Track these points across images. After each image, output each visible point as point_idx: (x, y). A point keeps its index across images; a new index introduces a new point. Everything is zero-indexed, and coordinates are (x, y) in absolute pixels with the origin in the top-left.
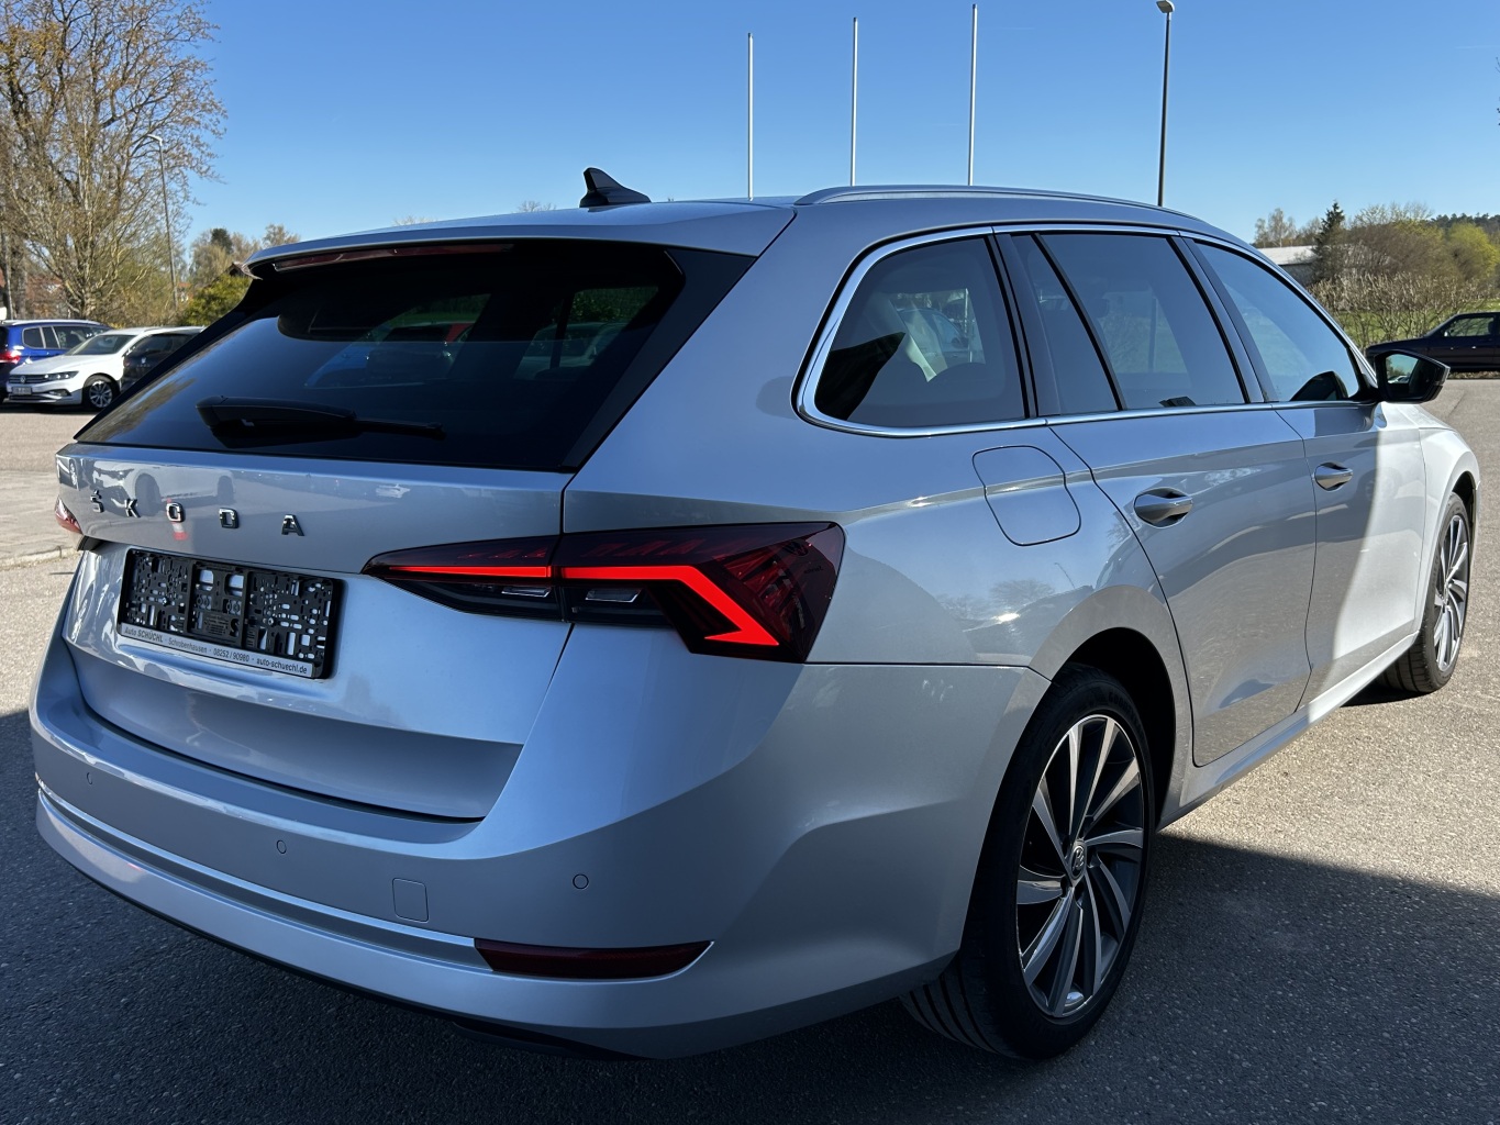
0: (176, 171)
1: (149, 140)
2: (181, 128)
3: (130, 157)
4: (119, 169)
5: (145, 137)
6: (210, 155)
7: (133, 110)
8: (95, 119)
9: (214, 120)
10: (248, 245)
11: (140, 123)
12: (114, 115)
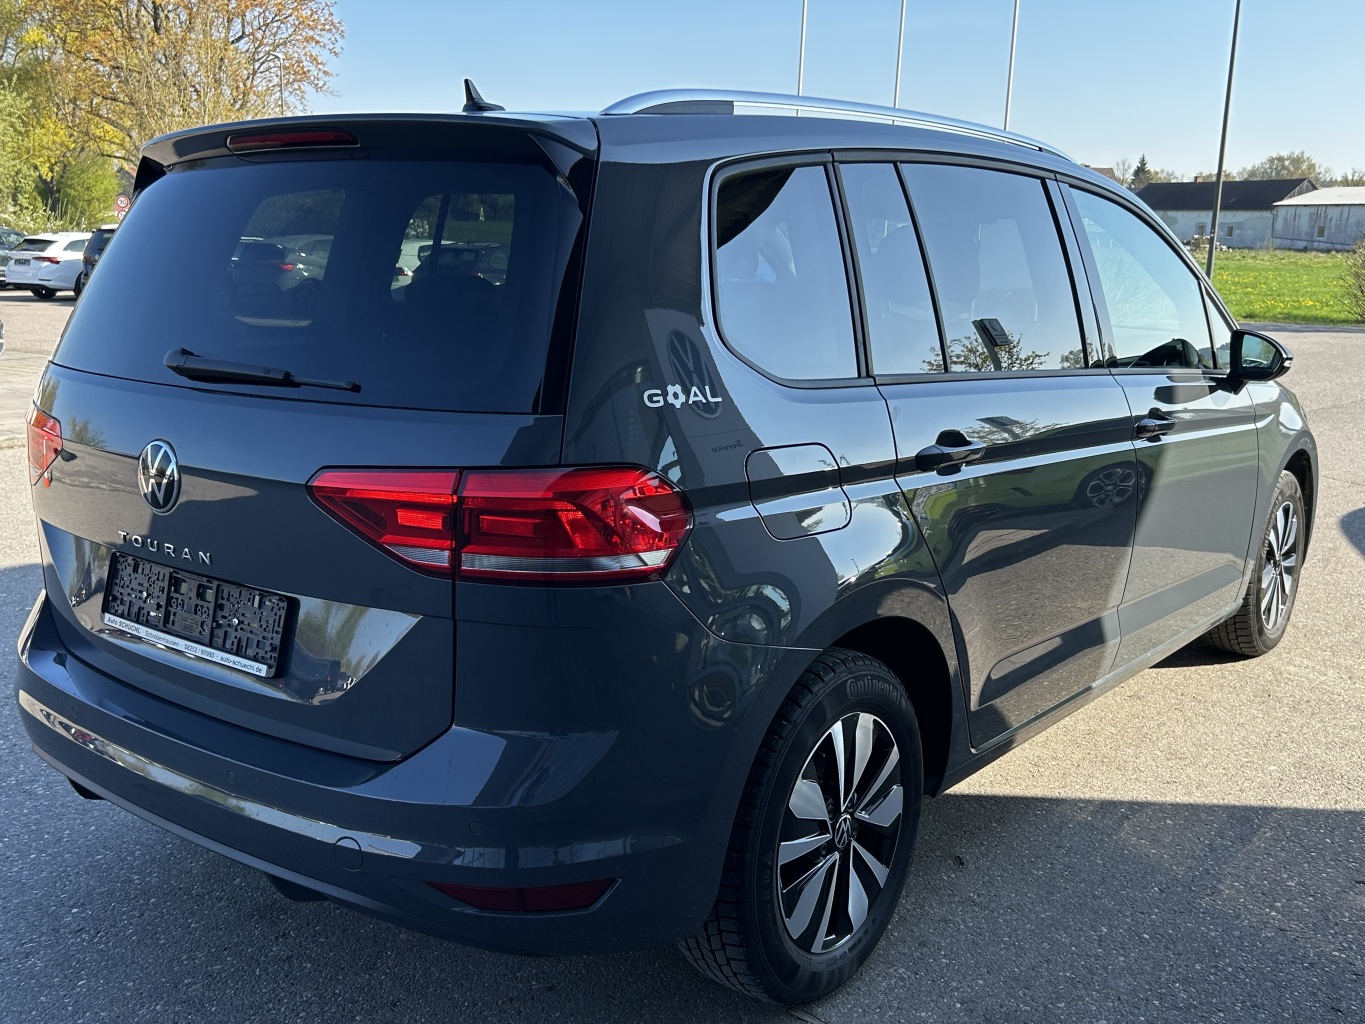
0: (296, 86)
1: (271, 57)
3: (255, 72)
5: (268, 53)
6: (325, 73)
7: (260, 29)
8: (227, 37)
9: (333, 39)
11: (265, 41)
12: (244, 33)
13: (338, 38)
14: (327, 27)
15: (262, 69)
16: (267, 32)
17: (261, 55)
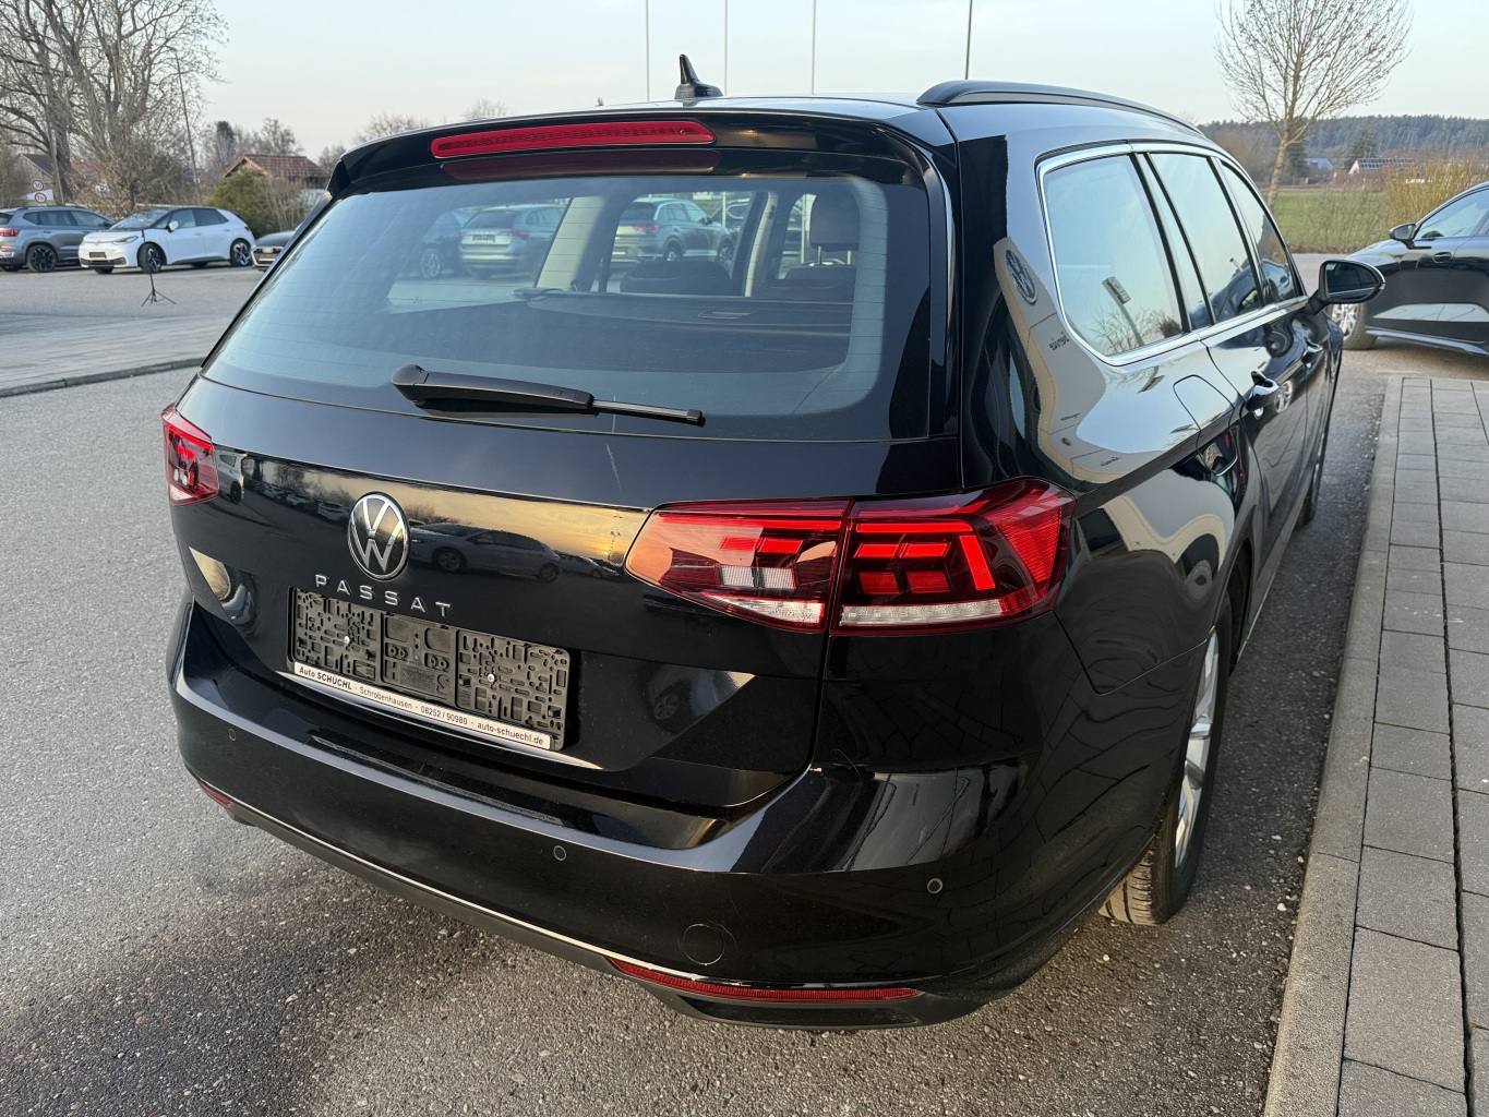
0: (189, 75)
1: (165, 49)
2: (191, 38)
3: (151, 62)
4: (143, 75)
5: (162, 47)
6: (216, 61)
7: (150, 23)
8: (119, 31)
9: (218, 31)
10: (248, 135)
11: (157, 35)
12: (135, 26)
13: (224, 30)
14: (213, 21)
15: (155, 62)
16: (158, 27)
17: (154, 48)
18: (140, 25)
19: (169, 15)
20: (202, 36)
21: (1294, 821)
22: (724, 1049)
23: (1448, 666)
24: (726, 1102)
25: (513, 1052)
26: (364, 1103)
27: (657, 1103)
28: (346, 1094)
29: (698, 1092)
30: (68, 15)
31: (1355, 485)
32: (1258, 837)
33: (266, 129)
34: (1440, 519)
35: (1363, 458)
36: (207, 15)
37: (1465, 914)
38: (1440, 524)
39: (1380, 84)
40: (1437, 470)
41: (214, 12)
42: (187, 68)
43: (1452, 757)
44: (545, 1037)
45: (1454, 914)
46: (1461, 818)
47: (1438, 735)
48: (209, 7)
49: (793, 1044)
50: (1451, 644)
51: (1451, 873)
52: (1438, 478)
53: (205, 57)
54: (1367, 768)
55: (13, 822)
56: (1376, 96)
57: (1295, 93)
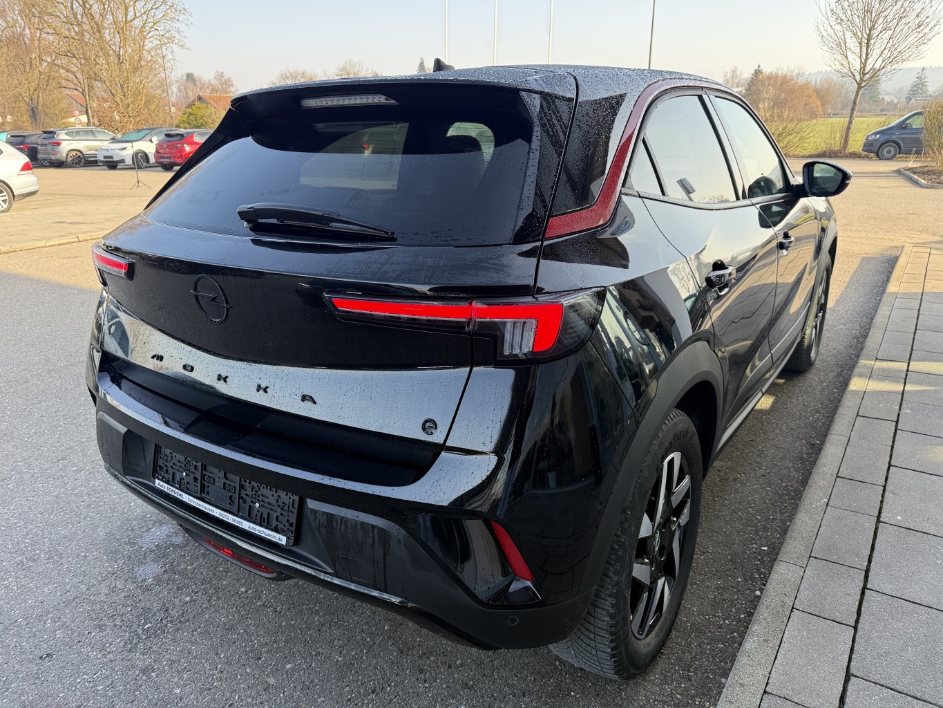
0: (168, 45)
2: (169, 22)
4: (140, 46)
5: (152, 27)
6: (185, 37)
8: (126, 18)
9: (186, 18)
10: (205, 81)
11: (149, 20)
12: (135, 15)
13: (189, 17)
14: (183, 12)
15: (147, 37)
16: (149, 16)
17: (147, 28)
18: (138, 15)
19: (156, 8)
20: (176, 21)
21: (778, 538)
22: (396, 667)
23: (893, 442)
24: (391, 701)
25: (271, 664)
26: (178, 691)
27: (349, 700)
28: (170, 685)
29: (375, 694)
30: (96, 8)
31: (867, 318)
32: (753, 548)
33: (215, 78)
34: (913, 342)
35: (876, 300)
36: (179, 8)
37: (865, 604)
38: (912, 346)
39: (924, 48)
40: (919, 309)
41: (183, 6)
42: (166, 41)
43: (882, 502)
44: (291, 656)
45: (857, 603)
46: (877, 541)
47: (875, 487)
48: (181, 3)
49: (438, 667)
50: (899, 427)
51: (862, 577)
52: (918, 315)
53: (177, 34)
54: (825, 507)
55: (6, 513)
56: (921, 56)
57: (867, 55)
